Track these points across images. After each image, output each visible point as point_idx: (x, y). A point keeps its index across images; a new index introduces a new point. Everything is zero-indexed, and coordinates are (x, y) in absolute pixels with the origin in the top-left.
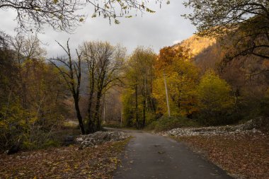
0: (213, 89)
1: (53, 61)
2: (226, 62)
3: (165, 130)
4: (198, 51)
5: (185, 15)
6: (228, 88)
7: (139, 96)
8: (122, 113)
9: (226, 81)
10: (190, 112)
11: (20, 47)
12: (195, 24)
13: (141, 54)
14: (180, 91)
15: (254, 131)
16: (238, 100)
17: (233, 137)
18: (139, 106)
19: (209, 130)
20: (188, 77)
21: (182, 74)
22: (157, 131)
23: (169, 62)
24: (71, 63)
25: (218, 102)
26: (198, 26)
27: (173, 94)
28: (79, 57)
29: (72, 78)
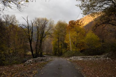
0: (91, 39)
1: (20, 25)
2: (96, 27)
3: (69, 57)
4: (87, 23)
5: (77, 5)
6: (98, 39)
7: (59, 42)
8: (53, 49)
9: (98, 36)
10: (82, 49)
11: (7, 19)
12: (82, 9)
13: (61, 24)
14: (77, 40)
15: (108, 58)
16: (103, 44)
17: (97, 61)
18: (60, 46)
19: (89, 57)
20: (81, 34)
21: (78, 32)
22: (66, 58)
23: (73, 27)
24: (28, 27)
25: (94, 45)
26: (83, 10)
27: (74, 41)
28: (32, 24)
29: (29, 33)
